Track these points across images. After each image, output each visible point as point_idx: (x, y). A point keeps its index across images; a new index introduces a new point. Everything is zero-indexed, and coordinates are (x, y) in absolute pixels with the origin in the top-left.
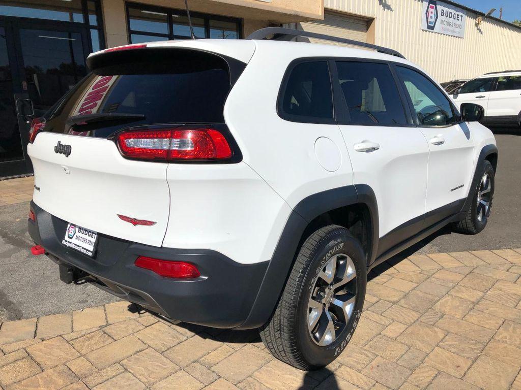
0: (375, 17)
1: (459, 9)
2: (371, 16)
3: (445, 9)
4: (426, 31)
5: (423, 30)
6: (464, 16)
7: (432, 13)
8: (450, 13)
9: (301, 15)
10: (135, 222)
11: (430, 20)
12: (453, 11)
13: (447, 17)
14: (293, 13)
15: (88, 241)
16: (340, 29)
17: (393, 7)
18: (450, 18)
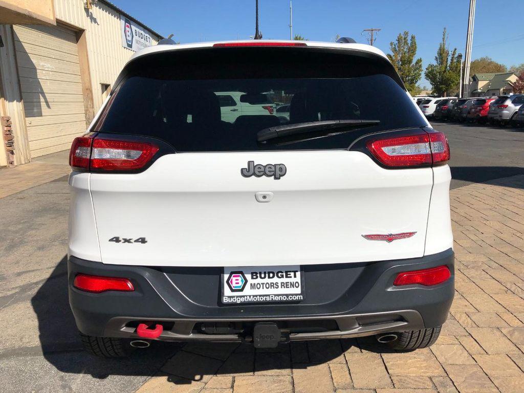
0: (85, 28)
1: (146, 31)
2: (81, 26)
3: (138, 30)
4: (127, 49)
5: (125, 48)
6: (150, 37)
7: (128, 31)
8: (141, 34)
9: (35, 17)
10: (390, 238)
11: (128, 38)
12: (142, 32)
13: (139, 37)
14: (26, 13)
15: (280, 285)
16: (57, 39)
17: (98, 20)
18: (142, 38)
